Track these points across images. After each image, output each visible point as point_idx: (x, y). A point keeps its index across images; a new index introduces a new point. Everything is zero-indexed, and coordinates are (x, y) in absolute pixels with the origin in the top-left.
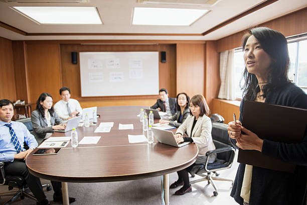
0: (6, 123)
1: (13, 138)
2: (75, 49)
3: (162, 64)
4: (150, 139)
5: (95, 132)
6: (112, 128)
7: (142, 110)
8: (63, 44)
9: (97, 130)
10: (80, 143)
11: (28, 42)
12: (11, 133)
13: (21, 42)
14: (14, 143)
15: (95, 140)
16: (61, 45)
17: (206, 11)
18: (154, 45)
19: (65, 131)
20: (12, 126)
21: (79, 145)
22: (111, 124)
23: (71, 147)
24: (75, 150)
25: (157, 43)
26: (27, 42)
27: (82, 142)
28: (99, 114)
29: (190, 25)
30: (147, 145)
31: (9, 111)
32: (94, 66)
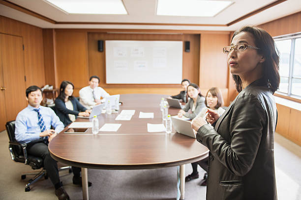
0: (35, 108)
2: (102, 37)
3: (185, 53)
4: (169, 129)
5: (116, 119)
6: (133, 116)
7: (163, 99)
8: (90, 33)
9: (118, 118)
10: (100, 130)
11: (58, 31)
12: (39, 118)
13: (50, 30)
14: (41, 127)
15: (116, 127)
16: (88, 33)
17: (230, 3)
18: (179, 35)
20: (40, 112)
21: (100, 132)
22: (133, 112)
23: (92, 133)
24: (96, 137)
25: (182, 33)
26: (56, 30)
27: (102, 129)
28: (121, 101)
29: (215, 16)
30: (165, 135)
31: (37, 97)
32: (120, 54)
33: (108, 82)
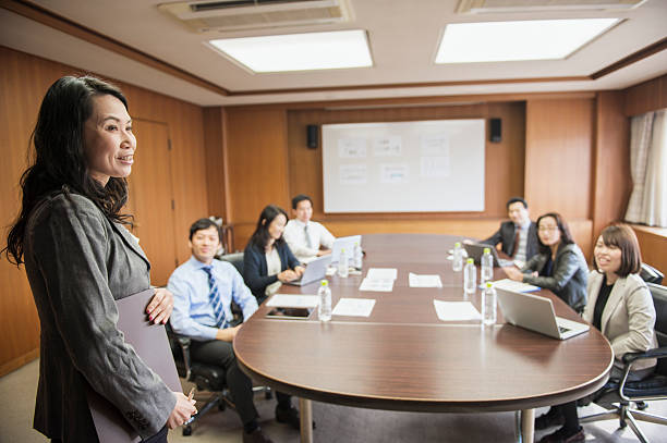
0: (205, 265)
1: (212, 296)
2: (314, 119)
3: (493, 146)
5: (362, 288)
6: (395, 282)
7: (458, 245)
8: (293, 110)
9: (366, 286)
12: (211, 286)
14: (215, 306)
15: (365, 308)
16: (289, 112)
17: (613, 21)
18: (475, 106)
19: (302, 283)
20: (213, 272)
21: (334, 318)
22: (392, 274)
23: (317, 319)
24: (326, 327)
25: (484, 100)
26: (230, 109)
27: (336, 311)
28: (363, 250)
29: (567, 58)
30: (480, 328)
32: (351, 152)
33: (328, 209)
